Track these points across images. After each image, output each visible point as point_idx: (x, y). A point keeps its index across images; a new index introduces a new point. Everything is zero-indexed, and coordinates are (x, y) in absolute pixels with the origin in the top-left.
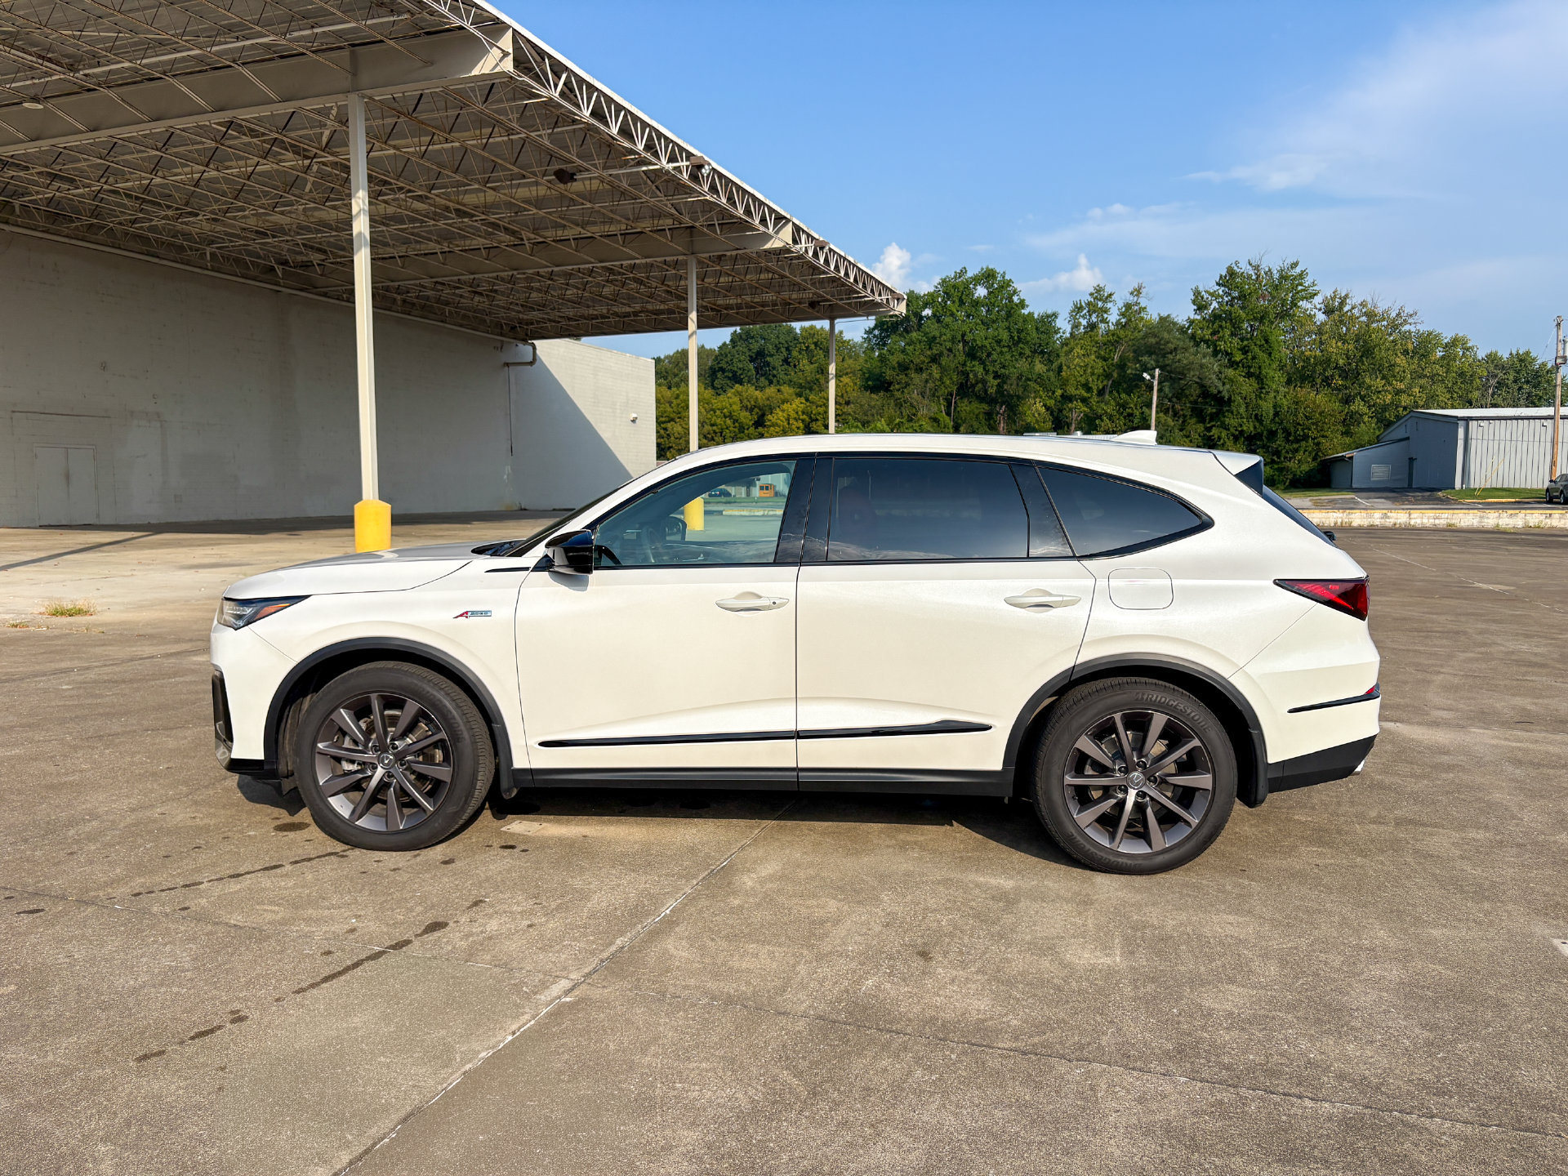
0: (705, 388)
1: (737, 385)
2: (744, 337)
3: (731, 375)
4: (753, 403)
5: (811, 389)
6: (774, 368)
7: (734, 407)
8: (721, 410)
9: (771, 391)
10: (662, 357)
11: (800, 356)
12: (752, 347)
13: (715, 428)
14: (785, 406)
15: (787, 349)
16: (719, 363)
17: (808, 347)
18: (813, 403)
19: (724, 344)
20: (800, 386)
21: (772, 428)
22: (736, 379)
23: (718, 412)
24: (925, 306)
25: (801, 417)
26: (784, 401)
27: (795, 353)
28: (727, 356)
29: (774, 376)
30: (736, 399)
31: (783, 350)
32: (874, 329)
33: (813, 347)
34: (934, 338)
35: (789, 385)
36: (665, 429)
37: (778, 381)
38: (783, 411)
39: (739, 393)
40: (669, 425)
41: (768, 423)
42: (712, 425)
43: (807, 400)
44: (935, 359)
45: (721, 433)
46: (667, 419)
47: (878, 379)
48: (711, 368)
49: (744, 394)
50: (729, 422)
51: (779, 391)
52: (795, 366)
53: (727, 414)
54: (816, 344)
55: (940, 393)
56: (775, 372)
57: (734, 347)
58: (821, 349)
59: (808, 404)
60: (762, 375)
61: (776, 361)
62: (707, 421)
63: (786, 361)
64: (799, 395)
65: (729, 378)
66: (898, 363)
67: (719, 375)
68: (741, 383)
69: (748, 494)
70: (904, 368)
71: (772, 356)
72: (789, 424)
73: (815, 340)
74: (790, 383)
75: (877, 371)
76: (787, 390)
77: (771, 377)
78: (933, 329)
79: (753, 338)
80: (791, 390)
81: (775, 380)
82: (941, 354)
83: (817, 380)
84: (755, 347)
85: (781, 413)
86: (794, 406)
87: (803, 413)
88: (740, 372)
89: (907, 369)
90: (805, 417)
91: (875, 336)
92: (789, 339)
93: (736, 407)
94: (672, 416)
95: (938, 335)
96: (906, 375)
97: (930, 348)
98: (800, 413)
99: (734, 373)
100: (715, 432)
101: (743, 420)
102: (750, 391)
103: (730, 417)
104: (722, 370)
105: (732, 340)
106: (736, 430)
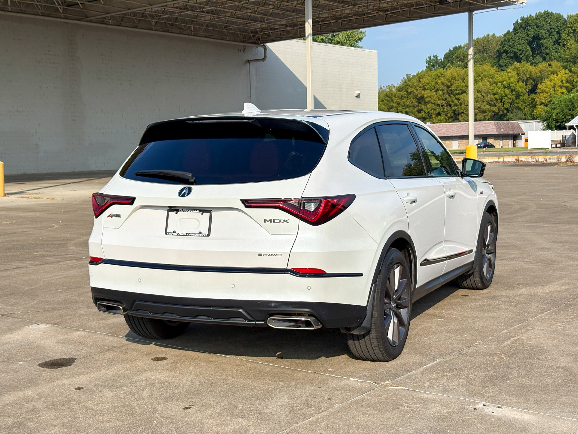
0: (492, 66)
1: (516, 63)
2: (524, 25)
3: (512, 55)
4: (528, 76)
5: (574, 63)
6: (546, 48)
7: (512, 79)
8: (501, 82)
9: (543, 65)
10: (463, 45)
11: (569, 38)
12: (529, 33)
13: (496, 96)
14: (552, 77)
15: (558, 33)
16: (503, 47)
17: (574, 30)
18: (575, 73)
19: (508, 32)
20: (567, 61)
21: (541, 94)
22: (517, 58)
23: (499, 84)
25: (565, 85)
26: (554, 73)
27: (564, 36)
28: (509, 41)
29: (547, 54)
30: (514, 73)
31: (554, 33)
35: (558, 61)
36: (458, 99)
37: (550, 58)
38: (551, 81)
39: (517, 69)
40: (461, 96)
41: (538, 91)
42: (494, 94)
43: (571, 71)
45: (502, 100)
46: (460, 92)
48: (498, 51)
49: (521, 69)
50: (507, 91)
51: (549, 65)
52: (564, 45)
53: (507, 85)
56: (547, 51)
57: (515, 34)
59: (570, 74)
60: (538, 54)
61: (548, 42)
62: (491, 91)
63: (557, 42)
64: (565, 68)
65: (512, 58)
67: (504, 55)
68: (519, 61)
69: (514, 145)
71: (544, 39)
72: (554, 90)
74: (560, 59)
76: (556, 64)
77: (544, 55)
79: (530, 26)
80: (559, 64)
81: (547, 57)
84: (532, 32)
85: (548, 83)
86: (559, 76)
87: (567, 81)
88: (520, 52)
90: (567, 84)
92: (559, 24)
93: (514, 80)
94: (463, 89)
98: (564, 81)
99: (515, 53)
100: (496, 99)
101: (519, 89)
102: (527, 67)
103: (509, 87)
104: (506, 52)
105: (515, 29)
106: (513, 97)
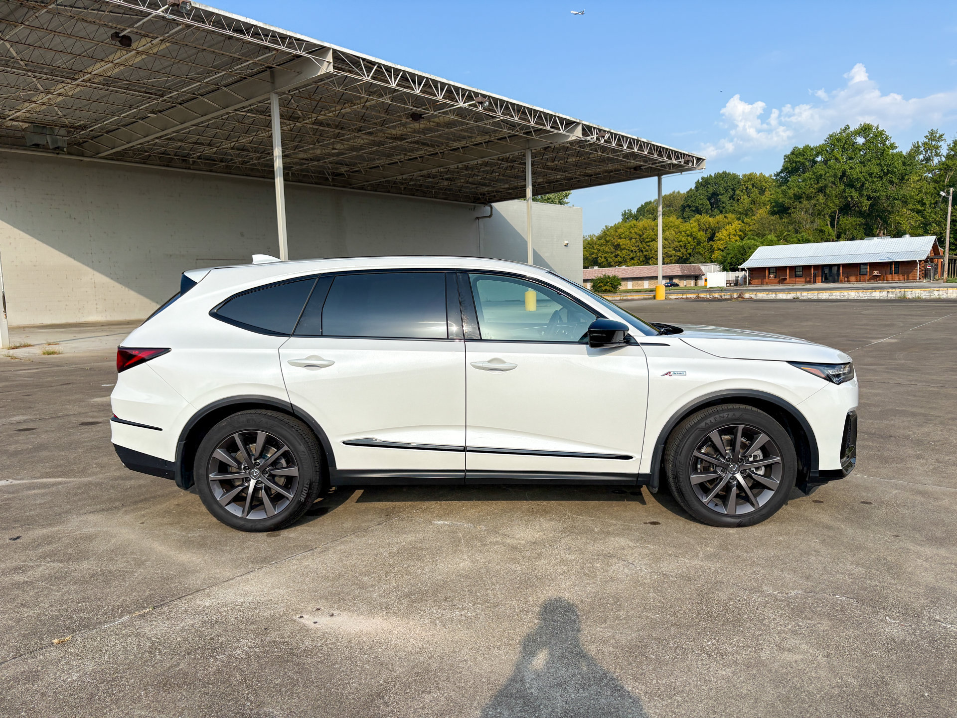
0: (677, 218)
1: (697, 215)
2: (704, 184)
3: (694, 209)
4: (708, 226)
5: (746, 215)
6: (723, 203)
7: (694, 229)
8: (685, 232)
9: (720, 217)
10: (652, 201)
11: (742, 194)
12: (709, 190)
13: (681, 243)
14: (727, 227)
15: (733, 190)
16: (686, 202)
17: (747, 188)
18: (746, 223)
19: (691, 190)
20: (741, 213)
21: (719, 242)
22: (698, 211)
23: (683, 233)
24: (817, 155)
25: (738, 233)
26: (729, 223)
27: (738, 192)
28: (692, 197)
29: (724, 208)
30: (696, 224)
31: (730, 190)
32: (781, 172)
33: (750, 187)
34: (821, 175)
35: (732, 213)
36: (648, 246)
37: (726, 211)
38: (726, 230)
39: (698, 220)
40: (651, 243)
41: (716, 238)
42: (679, 242)
43: (743, 222)
44: (821, 190)
45: (685, 246)
46: (650, 240)
47: (781, 206)
48: (682, 205)
49: (702, 221)
50: (690, 239)
51: (725, 217)
52: (738, 200)
53: (689, 234)
54: (753, 185)
55: (825, 212)
56: (724, 205)
57: (697, 191)
58: (756, 188)
59: (743, 224)
60: (716, 208)
61: (725, 198)
63: (732, 198)
64: (739, 219)
65: (694, 211)
66: (794, 195)
67: (687, 209)
68: (701, 214)
69: (696, 284)
70: (798, 197)
71: (722, 194)
72: (729, 238)
73: (752, 182)
74: (734, 212)
75: (781, 200)
76: (731, 216)
77: (721, 208)
78: (820, 169)
79: (709, 184)
80: (733, 216)
81: (724, 210)
82: (826, 186)
83: (750, 208)
84: (711, 189)
85: (725, 232)
86: (733, 226)
87: (740, 230)
88: (701, 207)
89: (801, 198)
90: (741, 233)
91: (782, 177)
92: (734, 183)
93: (695, 229)
94: (653, 237)
95: (823, 172)
96: (800, 202)
97: (818, 183)
98: (737, 231)
99: (697, 207)
100: (681, 246)
101: (699, 237)
102: (706, 219)
103: (691, 235)
104: (689, 206)
105: (696, 187)
106: (695, 244)
